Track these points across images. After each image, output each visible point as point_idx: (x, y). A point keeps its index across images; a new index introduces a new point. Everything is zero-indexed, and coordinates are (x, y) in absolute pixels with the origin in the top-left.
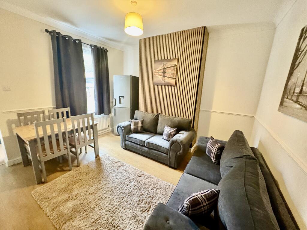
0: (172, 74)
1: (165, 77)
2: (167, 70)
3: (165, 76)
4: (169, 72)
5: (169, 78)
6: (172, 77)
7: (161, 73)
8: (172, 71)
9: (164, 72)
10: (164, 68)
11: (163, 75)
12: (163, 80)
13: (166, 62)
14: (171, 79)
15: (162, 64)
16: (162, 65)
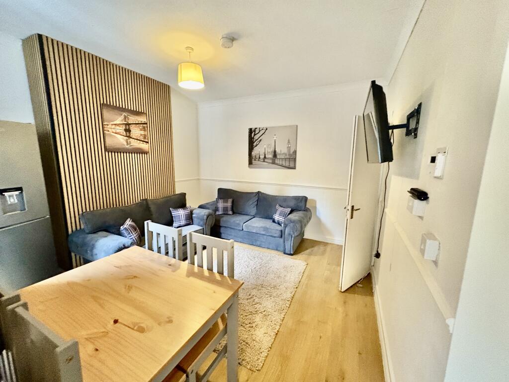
0: (141, 135)
1: (131, 139)
2: (132, 128)
3: (129, 137)
4: (136, 132)
5: (139, 141)
6: (143, 140)
7: (121, 129)
8: (141, 130)
9: (128, 131)
10: (126, 123)
11: (126, 134)
12: (127, 142)
13: (128, 114)
14: (142, 142)
15: (122, 115)
16: (122, 117)
